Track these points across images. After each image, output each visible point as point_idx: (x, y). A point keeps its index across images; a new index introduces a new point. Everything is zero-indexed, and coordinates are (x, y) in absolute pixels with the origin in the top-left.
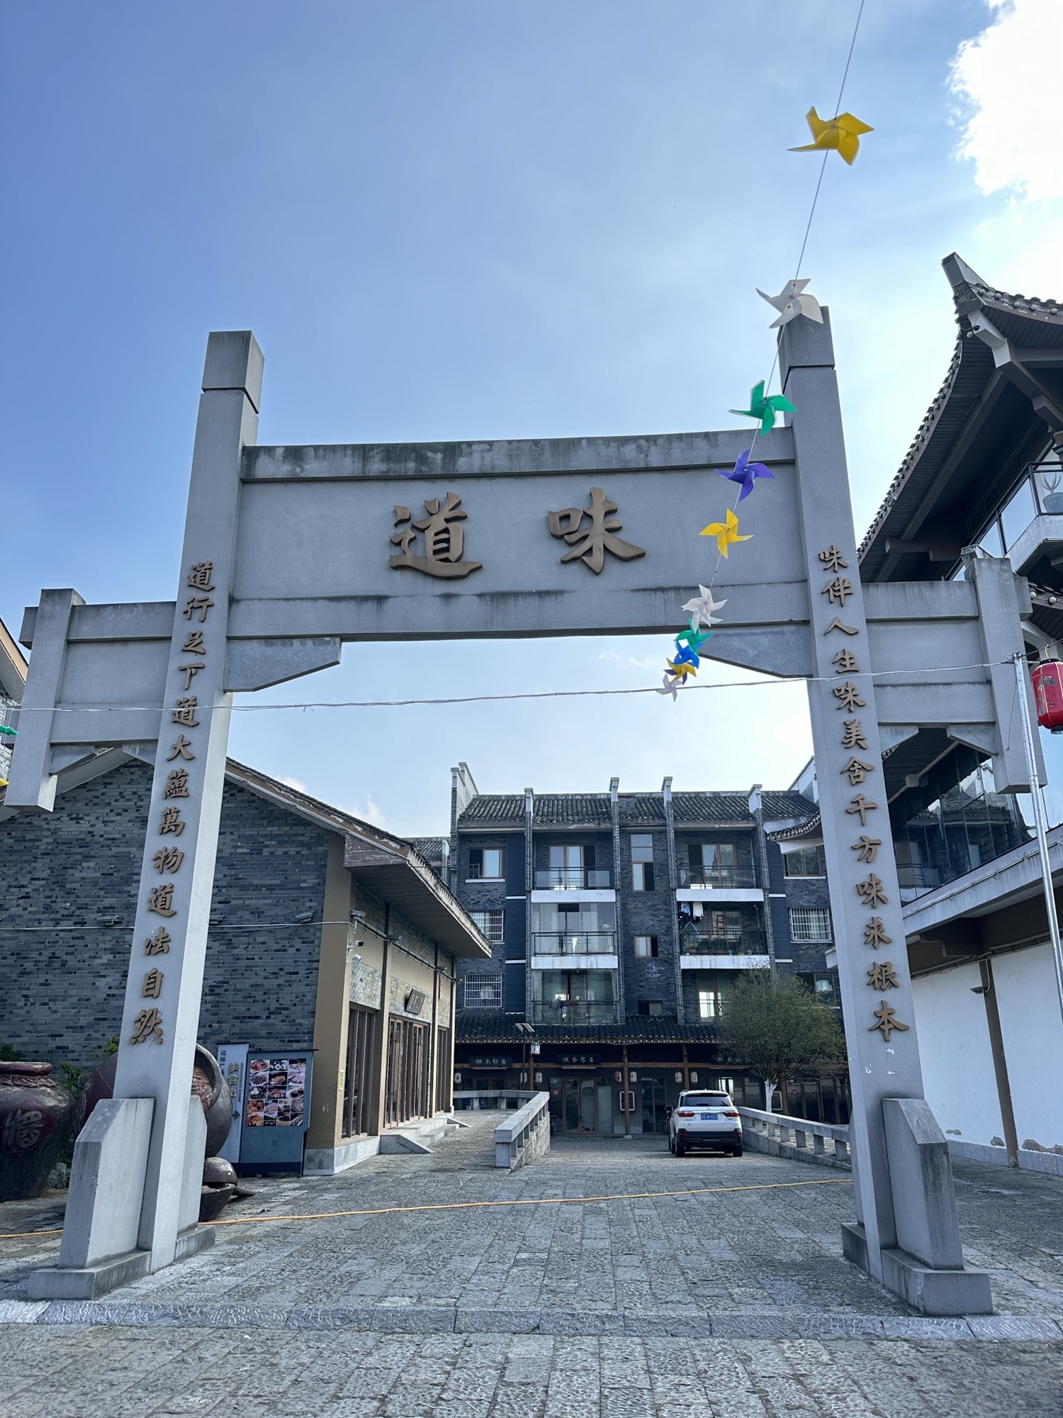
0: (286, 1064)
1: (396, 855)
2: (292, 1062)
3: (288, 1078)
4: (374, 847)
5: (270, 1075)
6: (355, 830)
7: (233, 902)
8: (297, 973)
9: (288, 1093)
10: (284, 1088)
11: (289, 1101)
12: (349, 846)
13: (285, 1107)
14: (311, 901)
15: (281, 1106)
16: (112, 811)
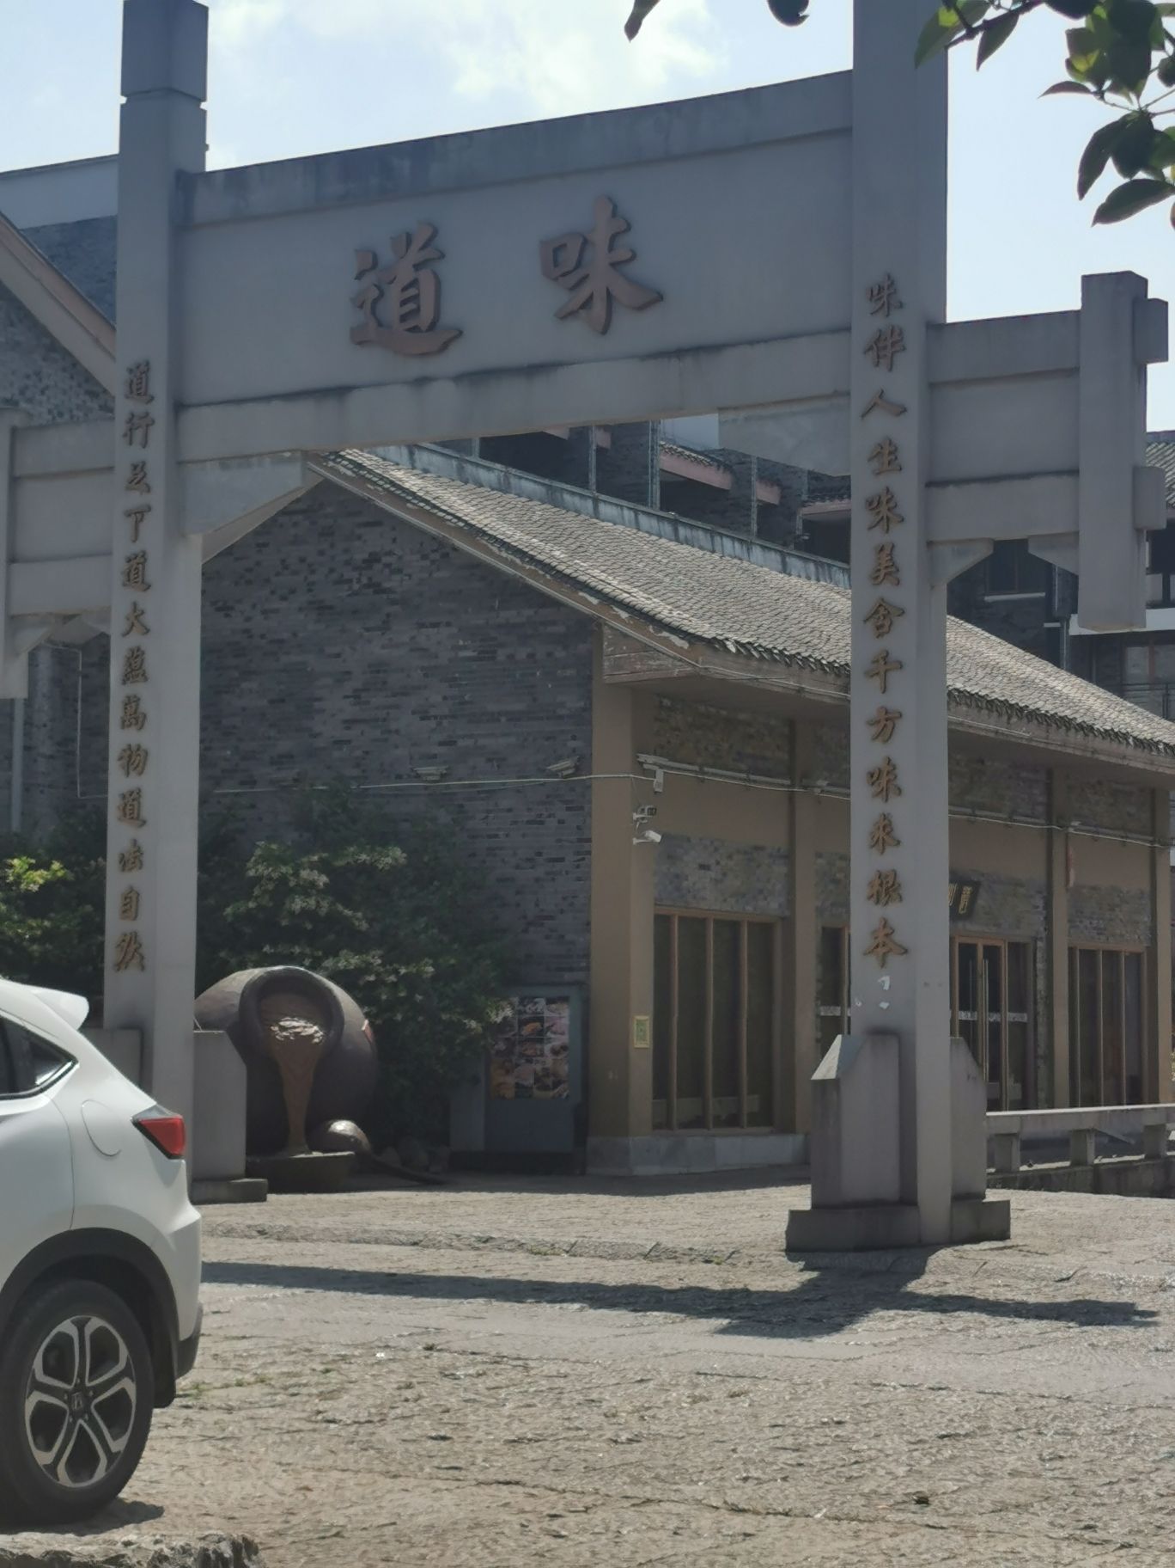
0: (542, 1003)
1: (681, 660)
2: (550, 1001)
3: (546, 1025)
4: (646, 648)
5: (519, 1021)
6: (617, 617)
7: (461, 743)
8: (562, 860)
9: (547, 1048)
10: (541, 1041)
11: (549, 1060)
12: (608, 646)
13: (544, 1069)
14: (574, 738)
15: (538, 1067)
16: (273, 592)
